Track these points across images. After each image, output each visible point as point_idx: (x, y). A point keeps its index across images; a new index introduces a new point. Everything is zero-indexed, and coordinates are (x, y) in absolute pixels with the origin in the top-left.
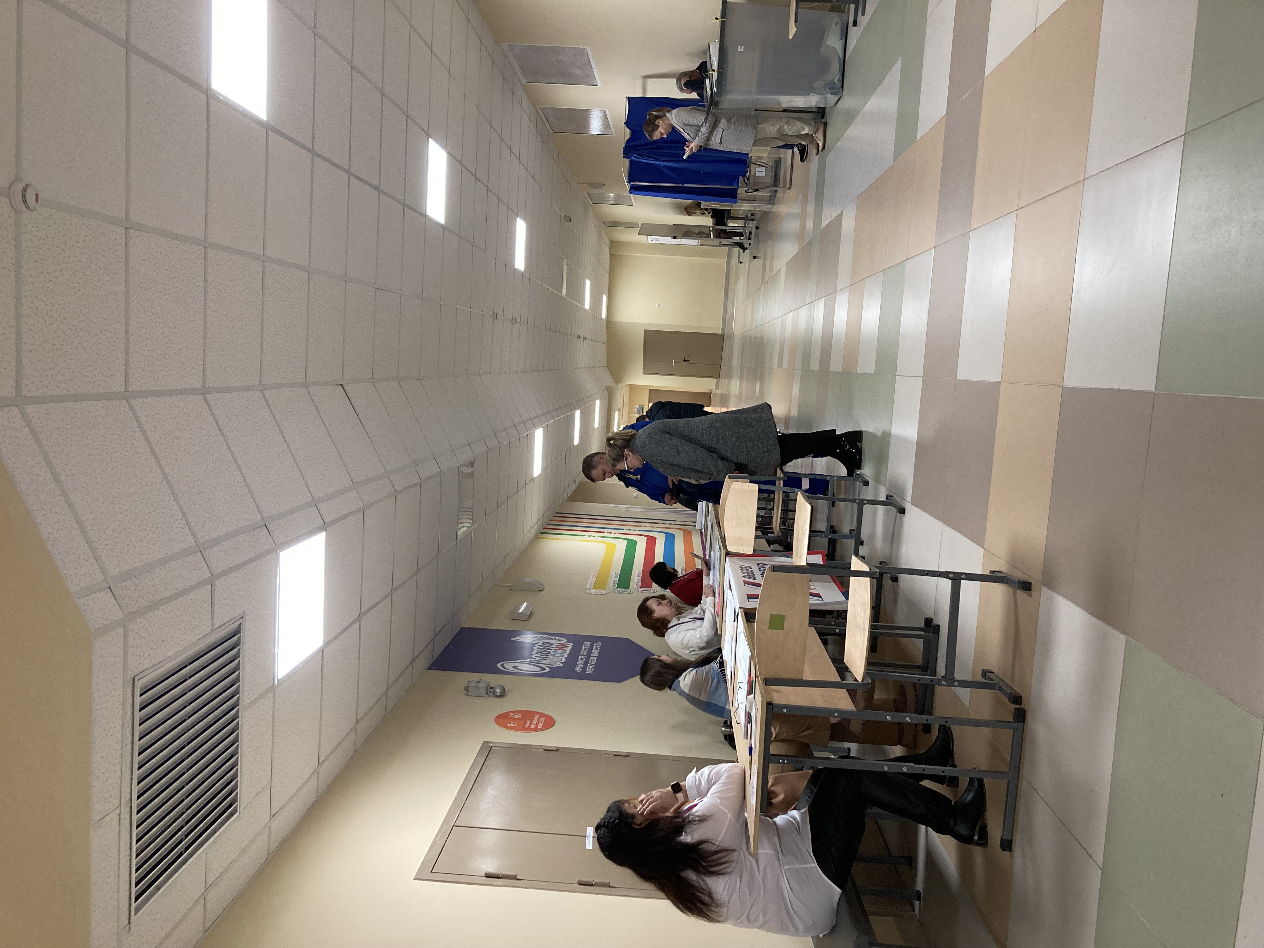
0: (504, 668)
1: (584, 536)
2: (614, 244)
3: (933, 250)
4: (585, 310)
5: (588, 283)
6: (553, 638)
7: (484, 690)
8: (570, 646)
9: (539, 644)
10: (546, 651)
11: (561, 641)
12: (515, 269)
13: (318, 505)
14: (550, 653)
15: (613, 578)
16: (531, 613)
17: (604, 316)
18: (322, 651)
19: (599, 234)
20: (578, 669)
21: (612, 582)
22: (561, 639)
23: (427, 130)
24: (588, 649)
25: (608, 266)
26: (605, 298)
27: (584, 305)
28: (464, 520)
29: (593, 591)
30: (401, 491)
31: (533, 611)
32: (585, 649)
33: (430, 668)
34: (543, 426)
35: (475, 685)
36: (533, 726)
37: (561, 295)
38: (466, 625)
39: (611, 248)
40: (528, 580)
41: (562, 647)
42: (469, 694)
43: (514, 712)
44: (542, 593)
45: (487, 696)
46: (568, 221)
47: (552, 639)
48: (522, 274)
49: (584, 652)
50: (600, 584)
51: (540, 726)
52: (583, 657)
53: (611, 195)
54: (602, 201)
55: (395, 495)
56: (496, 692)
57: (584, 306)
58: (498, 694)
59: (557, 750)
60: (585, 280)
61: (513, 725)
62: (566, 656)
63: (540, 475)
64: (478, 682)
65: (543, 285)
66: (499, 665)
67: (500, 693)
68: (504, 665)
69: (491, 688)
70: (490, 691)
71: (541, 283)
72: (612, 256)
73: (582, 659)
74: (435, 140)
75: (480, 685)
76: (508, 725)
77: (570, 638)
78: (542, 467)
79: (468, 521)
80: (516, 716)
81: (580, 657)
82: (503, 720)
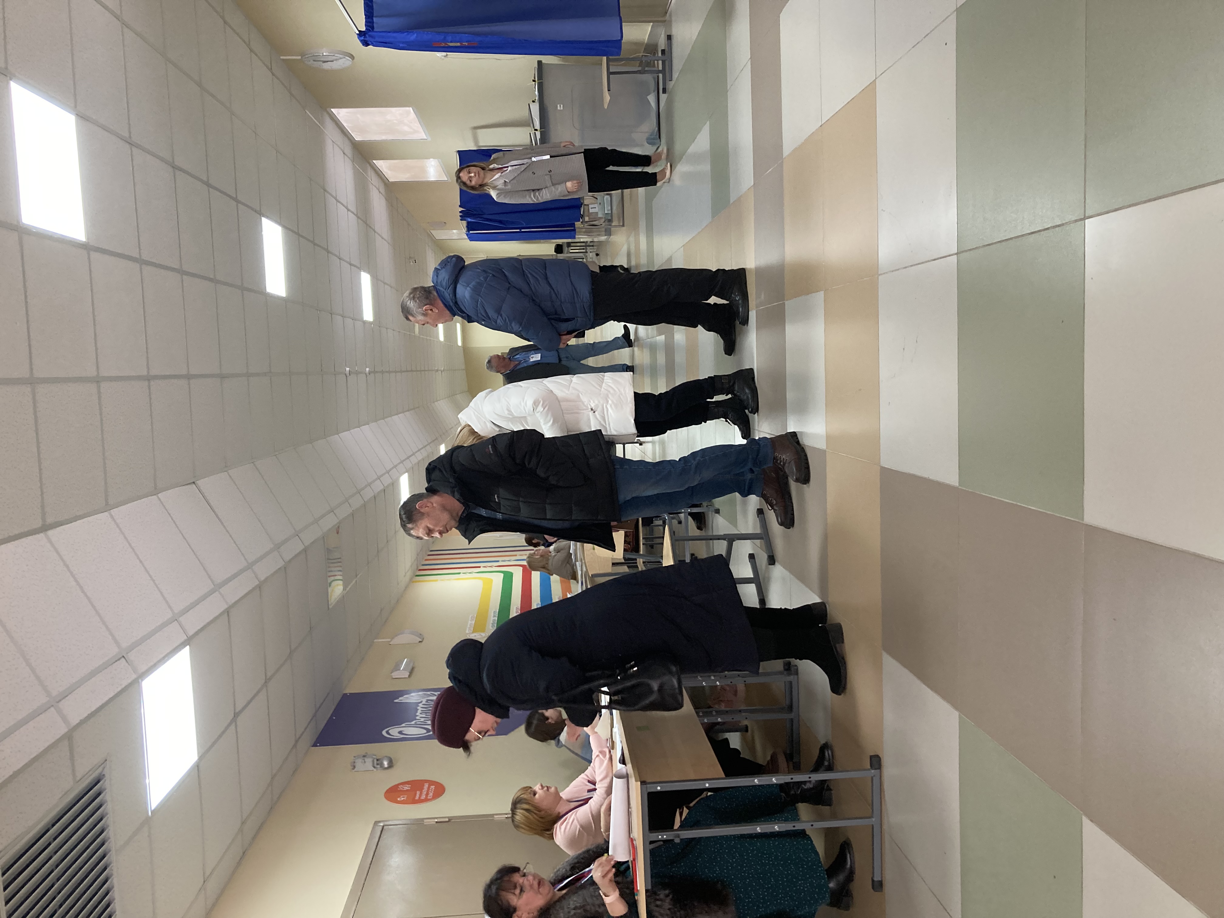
0: (390, 734)
1: (459, 573)
4: (440, 341)
7: (371, 763)
9: (423, 703)
10: (431, 710)
12: (364, 321)
13: (179, 619)
15: (493, 618)
16: (413, 670)
17: (460, 343)
18: (197, 766)
21: (492, 621)
23: (259, 210)
26: (458, 326)
30: (266, 581)
31: (414, 667)
33: (315, 745)
34: (407, 470)
35: (361, 758)
36: (423, 797)
38: (348, 692)
42: (356, 769)
43: (403, 784)
44: (422, 644)
45: (375, 770)
46: (413, 263)
48: (370, 323)
51: (431, 795)
53: (454, 231)
55: (260, 584)
56: (384, 763)
58: (386, 766)
59: (450, 820)
61: (403, 799)
64: (364, 755)
65: (395, 329)
66: (384, 733)
67: (388, 764)
68: (390, 731)
69: (378, 760)
70: (377, 763)
71: (392, 328)
74: (267, 217)
75: (366, 759)
76: (399, 799)
80: (406, 788)
82: (393, 794)
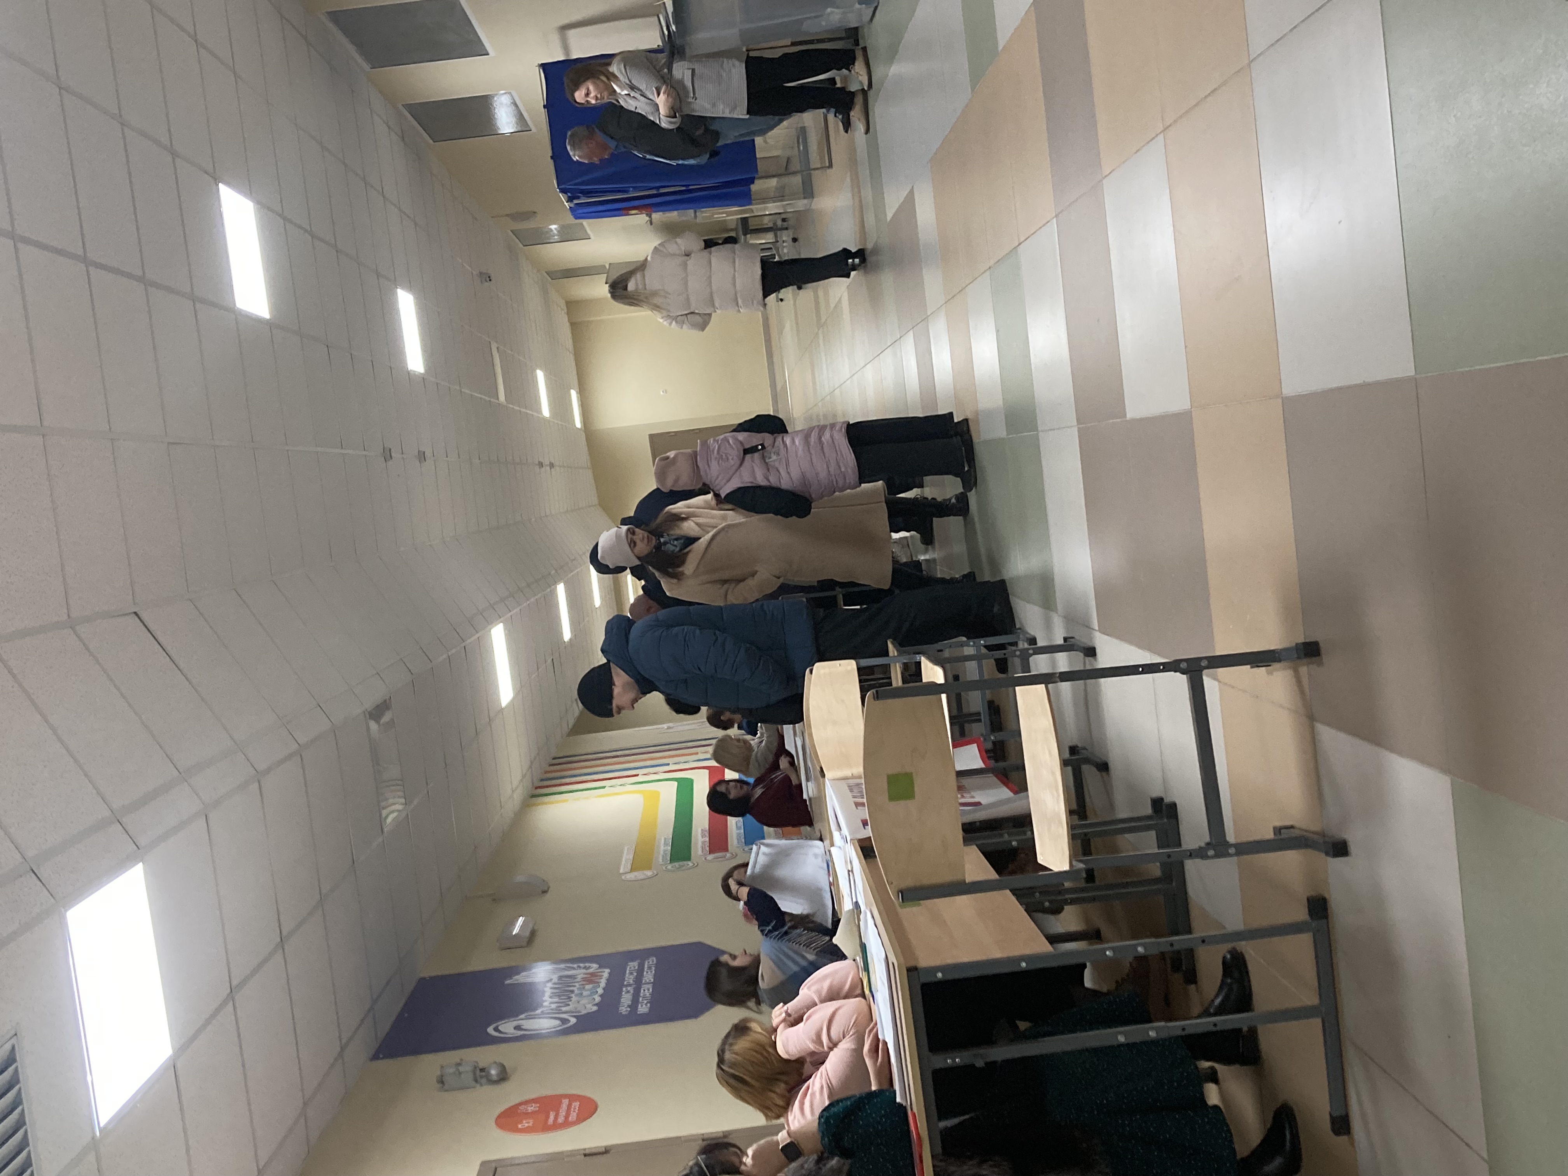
0: (500, 1032)
1: (604, 787)
2: (573, 306)
3: (1055, 219)
4: (544, 419)
5: (540, 375)
6: (575, 966)
7: (471, 1075)
8: (606, 973)
9: (553, 981)
10: (567, 991)
11: (589, 968)
12: (408, 373)
13: (124, 820)
14: (572, 992)
15: (663, 847)
16: (533, 933)
17: (578, 424)
18: (173, 1067)
19: (545, 292)
20: (624, 1010)
21: (662, 853)
22: (587, 965)
23: (212, 171)
24: (635, 974)
25: (571, 341)
26: (574, 394)
27: (539, 411)
28: (391, 801)
29: (632, 876)
30: (268, 770)
31: (536, 928)
32: (631, 974)
33: (375, 1057)
34: (502, 619)
35: (452, 1070)
36: (561, 1120)
37: (497, 401)
38: (426, 974)
39: (568, 313)
40: (520, 878)
41: (591, 979)
42: (446, 1087)
43: (526, 1102)
44: (548, 895)
45: (478, 1086)
46: (487, 281)
47: (574, 968)
48: (423, 378)
49: (630, 979)
50: (641, 861)
51: (573, 1116)
52: (629, 988)
53: (553, 227)
54: (540, 238)
55: (259, 777)
56: (492, 1075)
57: (542, 414)
58: (495, 1078)
59: (606, 1151)
60: (533, 371)
61: (526, 1125)
62: (600, 991)
63: (512, 703)
64: (459, 1064)
65: (463, 390)
66: (490, 1030)
67: (498, 1075)
68: (500, 1028)
69: (482, 1070)
70: (481, 1075)
71: (458, 388)
72: (574, 325)
73: (628, 992)
74: (227, 184)
75: (461, 1069)
76: (520, 1126)
77: (601, 960)
78: (513, 685)
79: (397, 800)
80: (530, 1109)
81: (624, 989)
82: (509, 1119)
